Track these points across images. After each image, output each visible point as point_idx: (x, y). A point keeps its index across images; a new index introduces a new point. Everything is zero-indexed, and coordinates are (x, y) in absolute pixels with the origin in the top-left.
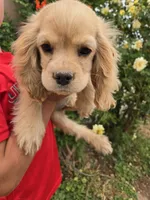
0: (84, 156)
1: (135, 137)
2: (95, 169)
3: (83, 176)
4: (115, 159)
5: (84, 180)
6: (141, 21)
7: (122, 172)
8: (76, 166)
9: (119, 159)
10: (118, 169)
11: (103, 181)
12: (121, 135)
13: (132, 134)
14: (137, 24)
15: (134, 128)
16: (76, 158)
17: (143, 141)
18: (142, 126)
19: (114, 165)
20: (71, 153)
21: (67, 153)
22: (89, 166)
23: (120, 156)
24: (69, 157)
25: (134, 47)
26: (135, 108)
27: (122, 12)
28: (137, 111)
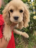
1: (33, 35)
2: (24, 43)
3: (20, 45)
4: (28, 41)
5: (21, 46)
6: (35, 7)
7: (30, 44)
8: (19, 42)
9: (29, 41)
11: (26, 46)
12: (30, 35)
15: (33, 33)
16: (19, 40)
17: (35, 36)
19: (28, 42)
20: (18, 39)
21: (17, 39)
22: (22, 42)
23: (30, 40)
24: (17, 40)
25: (33, 13)
26: (33, 28)
27: (30, 5)
28: (34, 29)
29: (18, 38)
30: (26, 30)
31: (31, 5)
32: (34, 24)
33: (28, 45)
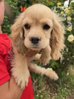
0: (42, 83)
1: (68, 74)
2: (48, 91)
3: (41, 94)
4: (58, 86)
5: (42, 96)
6: (71, 17)
7: (61, 92)
8: (38, 89)
9: (60, 86)
10: (59, 91)
11: (51, 97)
12: (61, 73)
13: (66, 72)
14: (69, 19)
15: (67, 69)
16: (38, 84)
17: (72, 76)
18: (71, 69)
19: (57, 89)
20: (35, 82)
21: (33, 81)
24: (34, 84)
25: (68, 30)
26: (68, 59)
27: (62, 12)
28: (69, 61)
29: (37, 80)
30: (53, 64)
31: (64, 12)
32: (69, 52)
33: (56, 94)
